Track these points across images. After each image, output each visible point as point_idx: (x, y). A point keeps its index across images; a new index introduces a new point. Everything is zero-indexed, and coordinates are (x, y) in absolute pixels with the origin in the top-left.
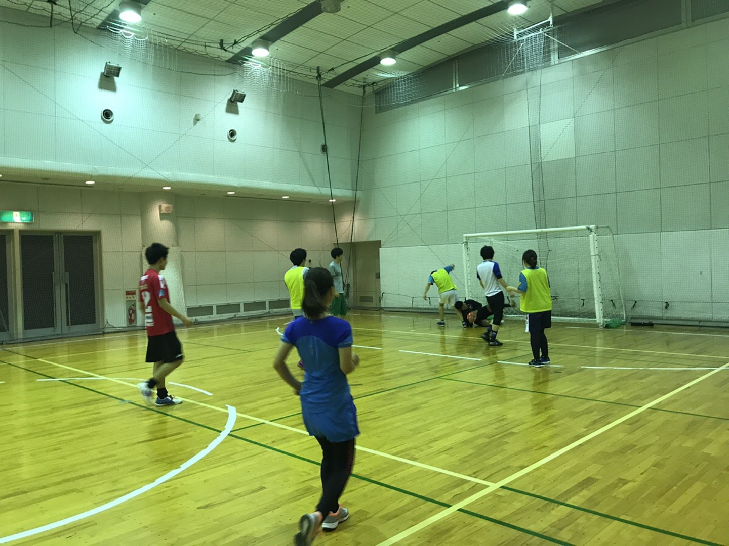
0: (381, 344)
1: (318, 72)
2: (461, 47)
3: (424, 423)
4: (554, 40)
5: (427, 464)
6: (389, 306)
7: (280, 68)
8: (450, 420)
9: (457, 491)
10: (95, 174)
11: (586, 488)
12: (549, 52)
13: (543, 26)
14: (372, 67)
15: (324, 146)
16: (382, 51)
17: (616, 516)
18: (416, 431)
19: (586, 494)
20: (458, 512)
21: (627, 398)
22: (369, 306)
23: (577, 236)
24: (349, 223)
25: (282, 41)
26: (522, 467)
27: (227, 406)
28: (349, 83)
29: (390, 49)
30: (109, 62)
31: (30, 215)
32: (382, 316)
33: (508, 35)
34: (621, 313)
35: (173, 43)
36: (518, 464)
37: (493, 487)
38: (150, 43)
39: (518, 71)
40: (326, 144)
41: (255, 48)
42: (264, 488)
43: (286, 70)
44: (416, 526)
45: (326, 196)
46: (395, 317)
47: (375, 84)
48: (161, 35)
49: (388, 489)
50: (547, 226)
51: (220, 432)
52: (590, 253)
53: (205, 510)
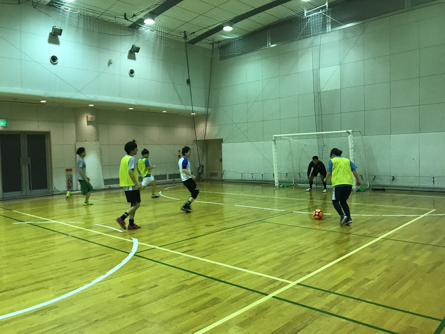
0: (223, 202)
1: (185, 34)
2: (272, 20)
3: (251, 247)
4: (329, 17)
5: (253, 271)
6: (227, 179)
7: (161, 32)
8: (266, 246)
9: (272, 286)
10: (47, 96)
11: (346, 284)
12: (326, 24)
13: (322, 8)
14: (218, 32)
15: (188, 80)
16: (224, 22)
17: (363, 299)
18: (246, 252)
19: (346, 287)
20: (273, 298)
21: (369, 233)
22: (216, 179)
23: (341, 137)
24: (203, 128)
25: (162, 15)
26: (309, 273)
27: (132, 238)
28: (203, 41)
29: (229, 21)
30: (55, 26)
31: (6, 121)
32: (223, 185)
33: (301, 13)
34: (366, 183)
35: (95, 14)
36: (306, 271)
37: (292, 284)
38: (81, 15)
39: (307, 36)
40: (189, 78)
41: (146, 19)
42: (157, 286)
43: (166, 33)
44: (248, 306)
45: (189, 111)
46: (231, 185)
47: (219, 43)
48: (88, 10)
49: (231, 285)
50: (323, 131)
51: (129, 253)
52: (349, 147)
53: (123, 298)
